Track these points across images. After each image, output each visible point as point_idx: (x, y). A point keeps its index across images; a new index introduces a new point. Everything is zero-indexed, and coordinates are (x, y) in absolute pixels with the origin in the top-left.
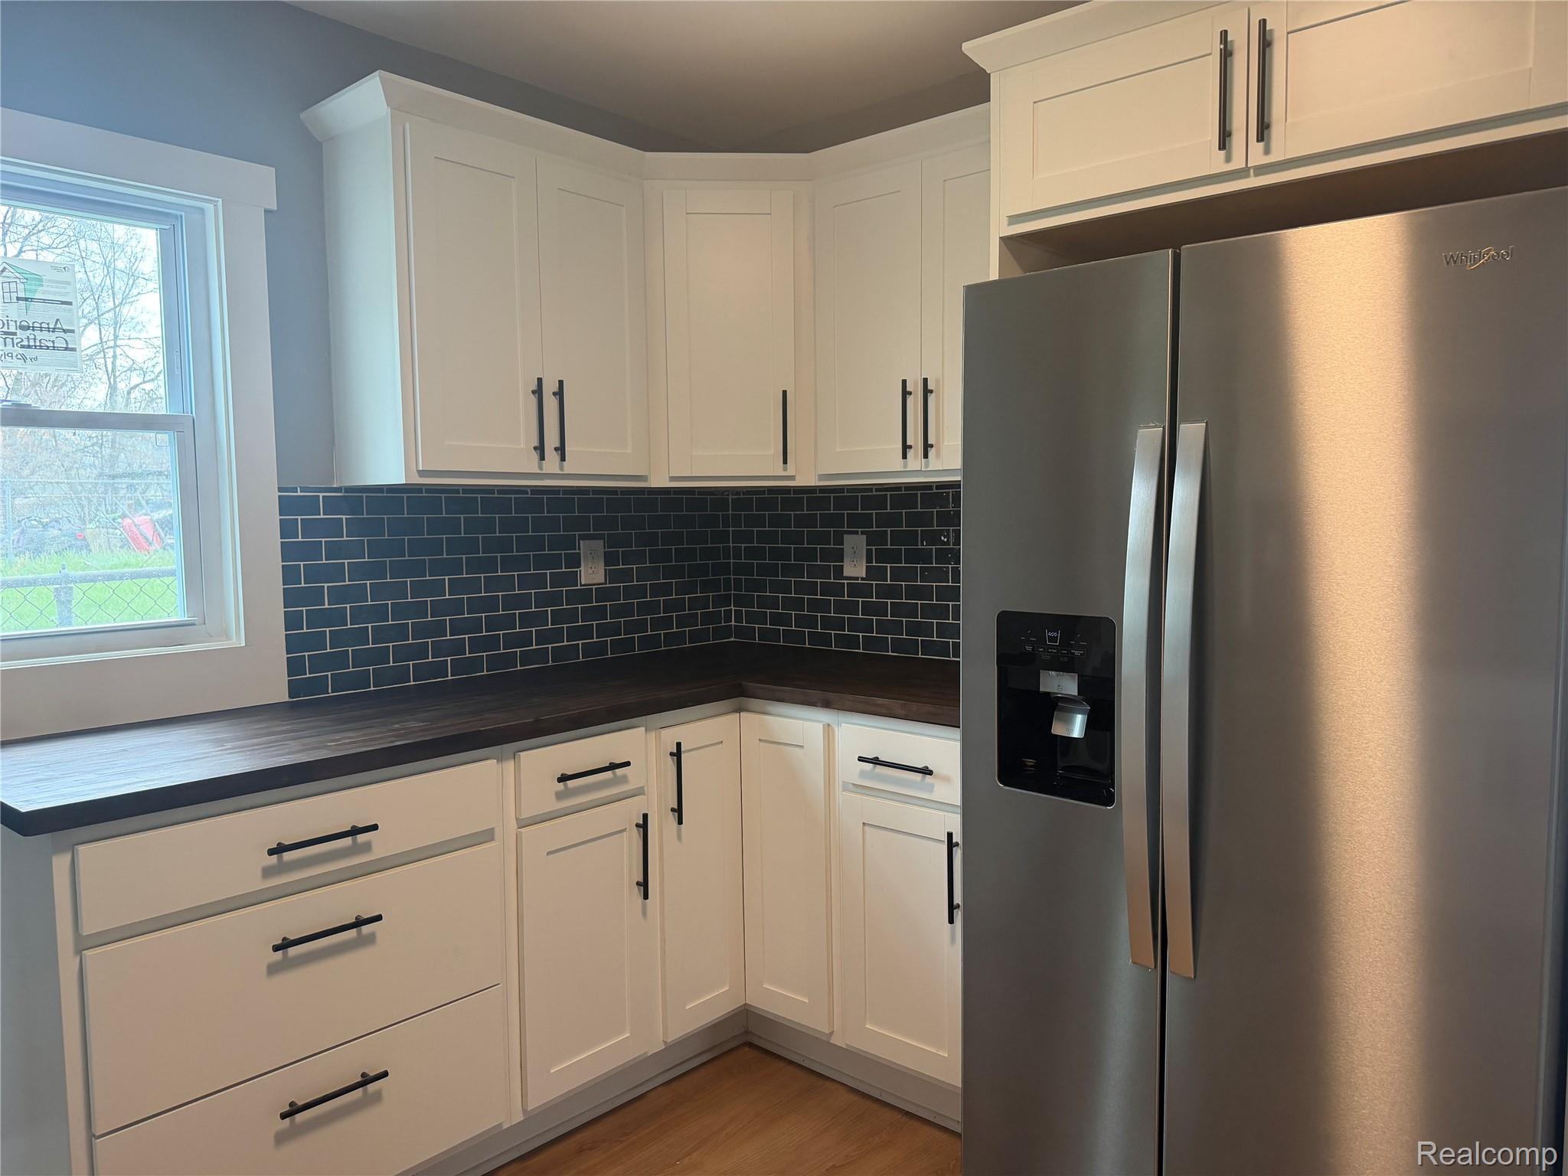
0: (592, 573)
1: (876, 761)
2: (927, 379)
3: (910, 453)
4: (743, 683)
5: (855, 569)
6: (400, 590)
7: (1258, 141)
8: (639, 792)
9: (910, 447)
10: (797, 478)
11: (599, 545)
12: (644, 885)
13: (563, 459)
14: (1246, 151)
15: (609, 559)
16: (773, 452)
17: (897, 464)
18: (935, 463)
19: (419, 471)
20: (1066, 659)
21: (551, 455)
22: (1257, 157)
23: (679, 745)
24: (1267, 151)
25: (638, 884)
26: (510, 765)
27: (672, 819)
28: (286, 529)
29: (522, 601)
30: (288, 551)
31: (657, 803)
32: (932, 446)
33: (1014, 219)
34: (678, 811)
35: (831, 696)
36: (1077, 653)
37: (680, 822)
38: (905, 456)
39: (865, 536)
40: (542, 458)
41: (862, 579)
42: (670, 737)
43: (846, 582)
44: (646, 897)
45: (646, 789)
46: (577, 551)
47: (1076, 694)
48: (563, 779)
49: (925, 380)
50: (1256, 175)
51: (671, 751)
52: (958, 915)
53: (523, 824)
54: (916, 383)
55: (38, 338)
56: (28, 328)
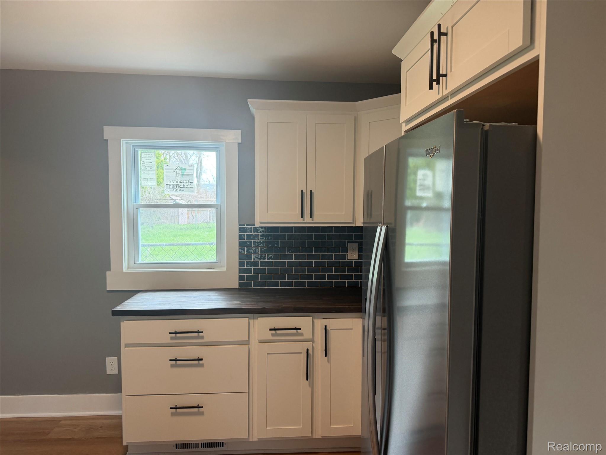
0: (353, 255)
6: (277, 257)
8: (310, 340)
11: (356, 245)
12: (307, 375)
19: (260, 222)
23: (325, 326)
24: (446, 88)
28: (241, 237)
29: (322, 264)
30: (241, 244)
40: (302, 217)
44: (307, 379)
45: (314, 340)
46: (347, 247)
55: (184, 185)
56: (182, 182)
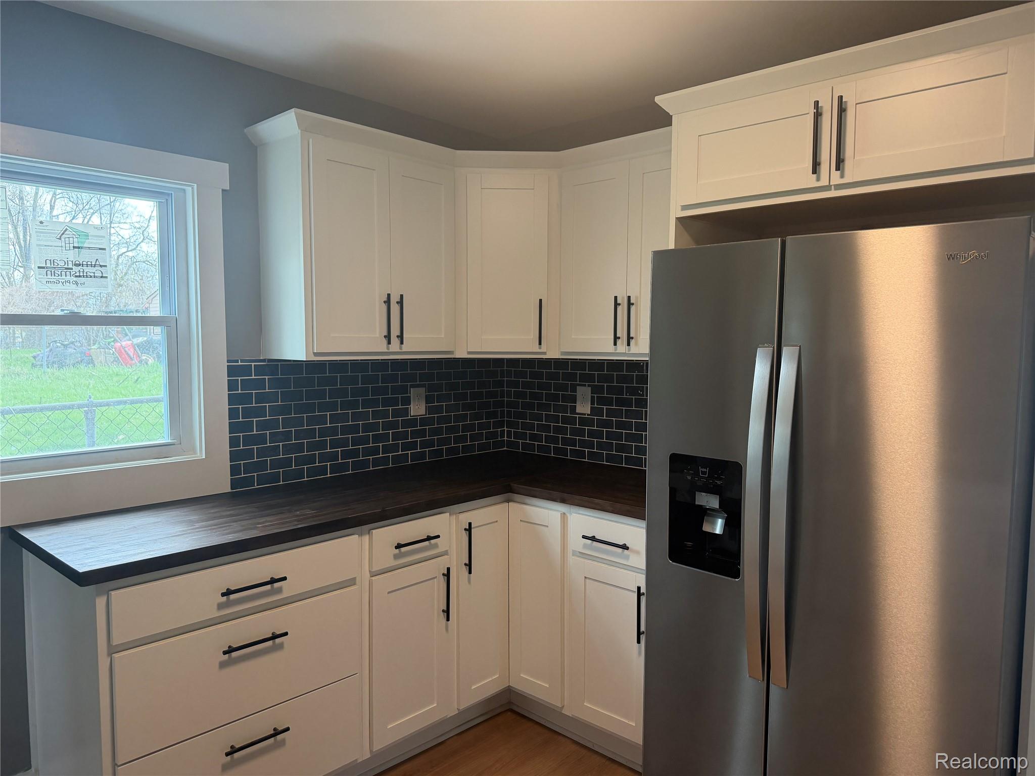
0: (418, 409)
1: (593, 539)
2: (630, 297)
3: (619, 342)
4: (512, 484)
5: (584, 408)
6: (300, 422)
7: (836, 170)
8: (446, 553)
9: (619, 338)
10: (547, 353)
11: (422, 391)
12: (447, 612)
13: (402, 343)
14: (829, 175)
15: (428, 400)
16: (532, 337)
17: (610, 348)
18: (634, 349)
19: (314, 353)
20: (712, 486)
21: (395, 340)
22: (836, 178)
23: (470, 524)
24: (842, 176)
25: (443, 611)
26: (366, 538)
27: (465, 570)
28: (232, 386)
29: (374, 427)
30: (232, 399)
31: (455, 560)
32: (632, 338)
33: (685, 208)
34: (469, 565)
35: (565, 495)
36: (719, 482)
37: (470, 572)
38: (615, 344)
39: (590, 388)
40: (389, 343)
41: (588, 415)
42: (465, 518)
43: (577, 416)
44: (448, 619)
45: (449, 552)
46: (409, 395)
47: (718, 508)
48: (399, 546)
49: (629, 297)
50: (835, 189)
51: (464, 527)
52: (643, 638)
53: (373, 574)
54: (623, 298)
55: (85, 271)
56: (80, 265)
